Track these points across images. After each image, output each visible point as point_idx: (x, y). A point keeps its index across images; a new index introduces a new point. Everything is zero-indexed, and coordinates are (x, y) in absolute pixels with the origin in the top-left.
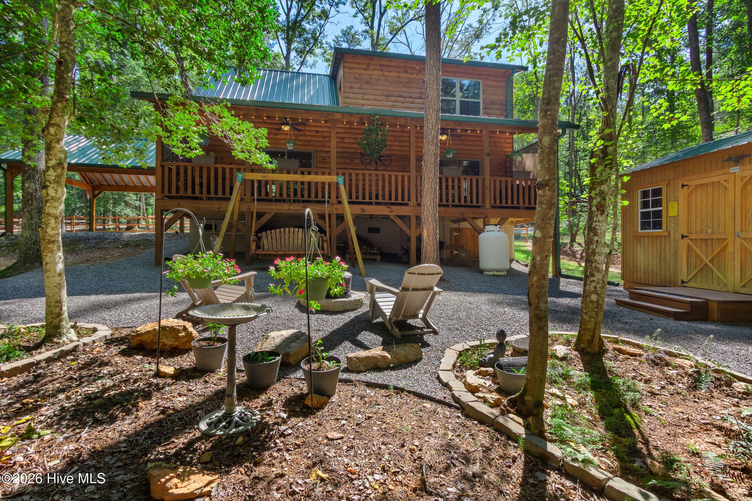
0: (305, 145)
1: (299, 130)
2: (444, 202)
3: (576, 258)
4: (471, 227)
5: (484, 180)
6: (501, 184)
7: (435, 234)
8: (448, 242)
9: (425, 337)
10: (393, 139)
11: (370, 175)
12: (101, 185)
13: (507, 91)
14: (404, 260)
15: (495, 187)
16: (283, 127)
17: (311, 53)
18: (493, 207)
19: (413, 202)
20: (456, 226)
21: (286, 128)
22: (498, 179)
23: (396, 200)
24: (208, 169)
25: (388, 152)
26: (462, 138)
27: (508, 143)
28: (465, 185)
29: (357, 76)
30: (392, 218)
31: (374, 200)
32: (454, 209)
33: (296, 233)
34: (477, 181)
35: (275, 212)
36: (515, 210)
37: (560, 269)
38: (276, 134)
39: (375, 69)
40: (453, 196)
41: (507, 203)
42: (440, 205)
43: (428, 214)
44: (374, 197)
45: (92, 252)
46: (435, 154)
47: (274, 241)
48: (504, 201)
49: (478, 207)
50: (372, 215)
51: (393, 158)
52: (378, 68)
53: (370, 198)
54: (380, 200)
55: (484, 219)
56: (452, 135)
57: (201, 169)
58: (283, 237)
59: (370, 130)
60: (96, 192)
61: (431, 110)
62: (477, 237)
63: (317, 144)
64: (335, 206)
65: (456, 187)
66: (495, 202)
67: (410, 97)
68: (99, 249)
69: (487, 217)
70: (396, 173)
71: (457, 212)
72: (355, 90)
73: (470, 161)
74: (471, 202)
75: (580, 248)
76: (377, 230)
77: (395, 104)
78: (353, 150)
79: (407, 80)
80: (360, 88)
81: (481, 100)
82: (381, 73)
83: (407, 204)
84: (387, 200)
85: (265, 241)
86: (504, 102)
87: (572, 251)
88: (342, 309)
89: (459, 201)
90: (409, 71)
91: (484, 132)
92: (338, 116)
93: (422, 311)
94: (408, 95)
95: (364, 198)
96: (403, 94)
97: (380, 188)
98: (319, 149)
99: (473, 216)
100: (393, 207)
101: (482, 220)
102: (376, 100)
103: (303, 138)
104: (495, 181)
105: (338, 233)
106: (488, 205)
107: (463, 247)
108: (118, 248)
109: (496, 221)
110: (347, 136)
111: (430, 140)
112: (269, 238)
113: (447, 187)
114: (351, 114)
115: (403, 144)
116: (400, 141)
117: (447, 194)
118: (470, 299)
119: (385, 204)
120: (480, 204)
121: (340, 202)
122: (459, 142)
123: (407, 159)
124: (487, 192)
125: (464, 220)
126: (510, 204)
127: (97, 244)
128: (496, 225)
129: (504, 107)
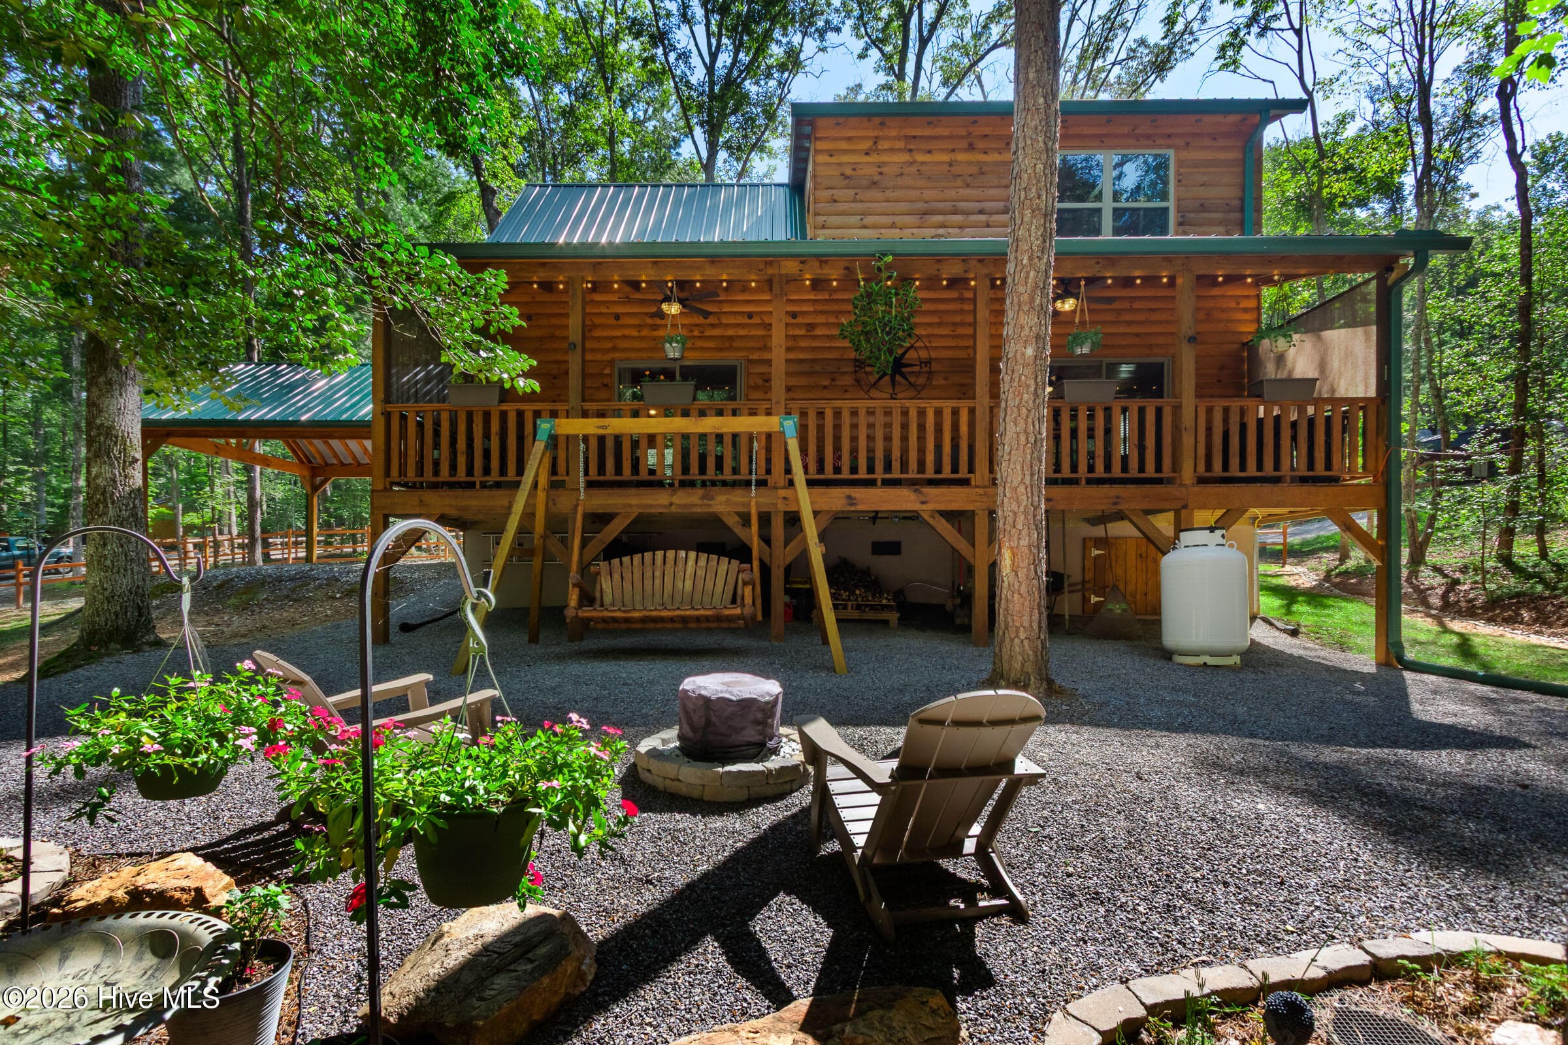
0: (721, 350)
1: (707, 315)
2: (1066, 472)
3: (1428, 606)
4: (1138, 534)
5: (1177, 409)
6: (1226, 420)
7: (1035, 563)
8: (1074, 572)
9: (979, 930)
10: (935, 320)
11: (870, 412)
12: (327, 464)
13: (1244, 174)
14: (958, 621)
15: (1209, 429)
16: (665, 307)
17: (762, 149)
18: (1202, 481)
19: (981, 474)
20: (1099, 532)
21: (673, 309)
22: (1219, 405)
23: (938, 470)
24: (487, 416)
25: (924, 354)
26: (1117, 305)
27: (1246, 310)
28: (1123, 427)
29: (848, 172)
30: (926, 517)
31: (879, 475)
32: (1094, 490)
33: (681, 563)
34: (1159, 411)
35: (635, 512)
36: (1267, 488)
37: (1399, 646)
38: (655, 327)
39: (892, 150)
40: (1091, 455)
41: (1243, 467)
42: (1050, 482)
43: (1014, 507)
44: (879, 466)
45: (281, 608)
46: (1038, 337)
47: (627, 585)
48: (1234, 462)
49: (1159, 481)
50: (877, 512)
51: (935, 366)
52: (900, 144)
53: (871, 469)
54: (896, 474)
55: (1177, 513)
56: (1090, 299)
57: (470, 415)
58: (648, 574)
59: (869, 295)
60: (319, 479)
61: (1028, 212)
62: (1157, 563)
63: (751, 344)
64: (782, 493)
65: (1100, 432)
66: (1209, 467)
67: (981, 212)
68: (296, 601)
69: (1185, 507)
70: (937, 403)
71: (1101, 497)
72: (841, 207)
73: (1139, 366)
74: (1142, 469)
75: (1439, 579)
76: (893, 548)
77: (941, 231)
78: (835, 355)
79: (974, 170)
80: (855, 201)
81: (1171, 204)
82: (905, 157)
83: (965, 482)
84: (912, 474)
85: (605, 583)
86: (1236, 203)
87: (1416, 589)
88: (742, 795)
89: (1108, 467)
90: (980, 145)
91: (1179, 281)
92: (791, 267)
93: (976, 829)
94: (978, 205)
95: (854, 470)
96: (963, 205)
97: (896, 443)
98: (755, 356)
99: (1146, 505)
100: (931, 491)
101: (1171, 515)
102: (893, 226)
103: (716, 332)
104: (1210, 411)
105: (788, 560)
106: (1188, 473)
107: (1115, 587)
108: (334, 598)
109: (1211, 516)
110: (820, 319)
111: (1025, 298)
112: (617, 577)
113: (1074, 433)
114: (822, 259)
115: (960, 331)
116: (955, 324)
117: (1074, 452)
118: (1136, 757)
119: (912, 483)
120: (1166, 472)
121: (791, 483)
122: (1110, 317)
123: (967, 367)
124: (1188, 440)
125: (1120, 516)
126: (1252, 470)
127: (293, 590)
128: (1212, 529)
129: (1236, 216)
